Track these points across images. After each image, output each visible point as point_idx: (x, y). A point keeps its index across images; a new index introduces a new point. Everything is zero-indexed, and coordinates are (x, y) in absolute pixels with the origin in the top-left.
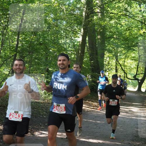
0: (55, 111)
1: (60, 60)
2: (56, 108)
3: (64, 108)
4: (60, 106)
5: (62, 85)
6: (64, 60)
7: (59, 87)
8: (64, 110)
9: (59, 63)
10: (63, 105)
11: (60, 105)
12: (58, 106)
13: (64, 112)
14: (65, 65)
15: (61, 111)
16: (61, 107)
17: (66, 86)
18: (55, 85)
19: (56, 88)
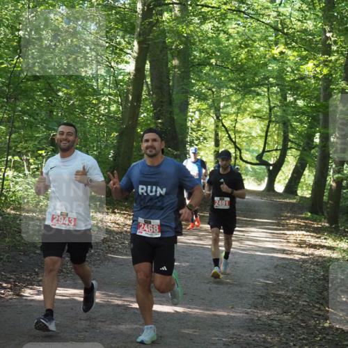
0: (141, 233)
1: (147, 141)
2: (142, 227)
3: (157, 227)
4: (150, 223)
5: (157, 188)
6: (154, 140)
7: (151, 192)
8: (158, 230)
9: (144, 145)
10: (157, 222)
11: (152, 221)
12: (147, 223)
13: (159, 235)
14: (157, 149)
15: (153, 232)
16: (153, 225)
17: (164, 190)
18: (142, 189)
19: (145, 194)
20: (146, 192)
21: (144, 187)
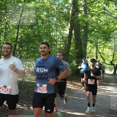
0: (39, 91)
1: (41, 48)
2: (39, 88)
3: (46, 88)
5: (44, 69)
6: (45, 48)
7: (42, 71)
8: (46, 90)
9: (40, 50)
10: (45, 86)
11: (43, 85)
12: (41, 86)
13: (46, 92)
14: (46, 52)
15: (44, 90)
16: (43, 87)
17: (47, 70)
18: (38, 69)
19: (39, 72)
20: (40, 71)
21: (39, 68)
